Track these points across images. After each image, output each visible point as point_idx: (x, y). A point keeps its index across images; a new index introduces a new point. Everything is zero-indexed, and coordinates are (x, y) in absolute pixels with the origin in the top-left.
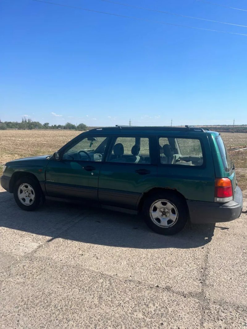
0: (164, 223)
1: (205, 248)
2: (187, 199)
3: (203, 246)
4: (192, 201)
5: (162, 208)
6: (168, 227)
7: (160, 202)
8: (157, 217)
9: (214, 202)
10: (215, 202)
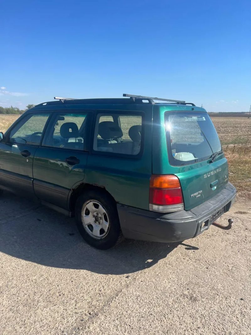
0: (96, 233)
1: (130, 278)
2: (118, 203)
3: (128, 275)
4: (123, 205)
5: (95, 211)
6: (99, 238)
7: (91, 204)
8: (90, 223)
9: (149, 211)
10: (151, 211)
